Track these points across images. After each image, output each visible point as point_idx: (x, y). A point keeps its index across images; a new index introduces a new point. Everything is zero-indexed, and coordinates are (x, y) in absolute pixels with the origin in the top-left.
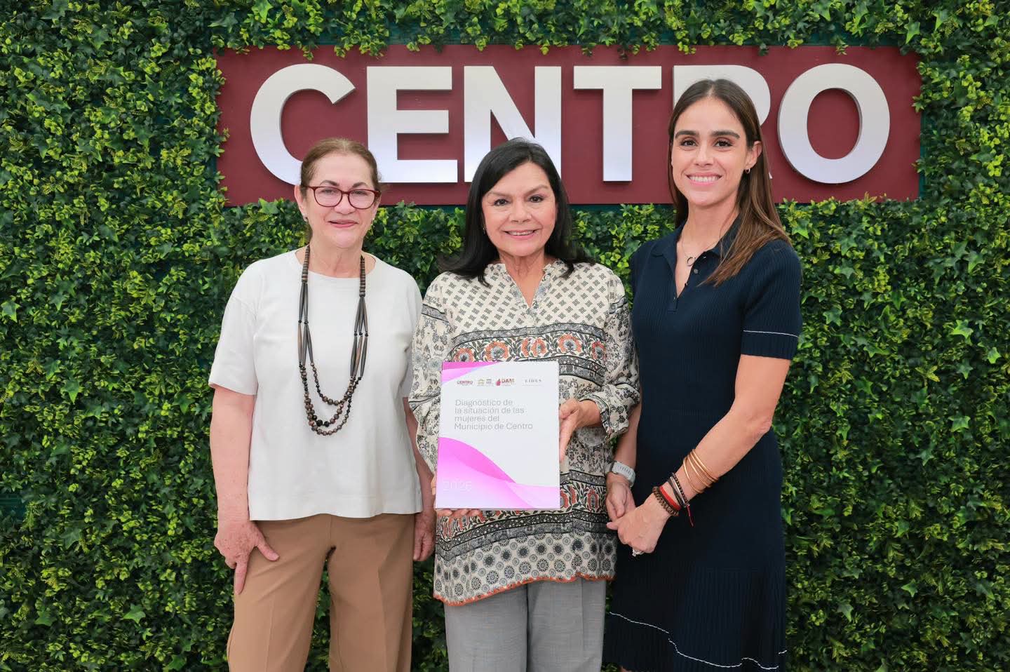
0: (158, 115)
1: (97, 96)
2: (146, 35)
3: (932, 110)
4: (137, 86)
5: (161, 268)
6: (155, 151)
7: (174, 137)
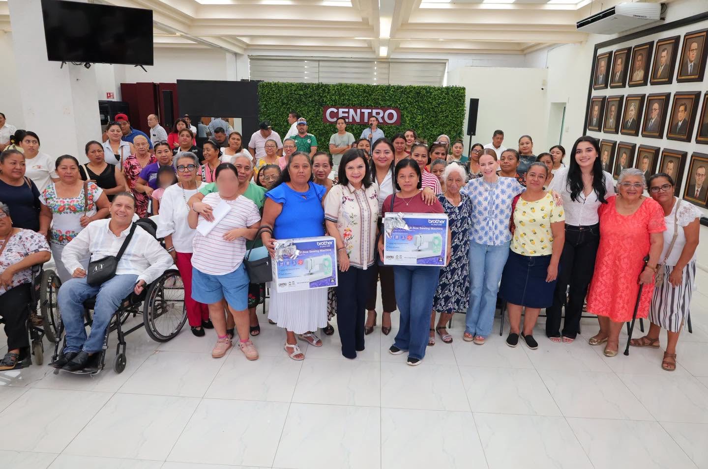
0: (317, 113)
1: (310, 111)
2: (316, 105)
3: (402, 115)
4: (315, 110)
5: (316, 130)
6: (316, 117)
7: (319, 116)
